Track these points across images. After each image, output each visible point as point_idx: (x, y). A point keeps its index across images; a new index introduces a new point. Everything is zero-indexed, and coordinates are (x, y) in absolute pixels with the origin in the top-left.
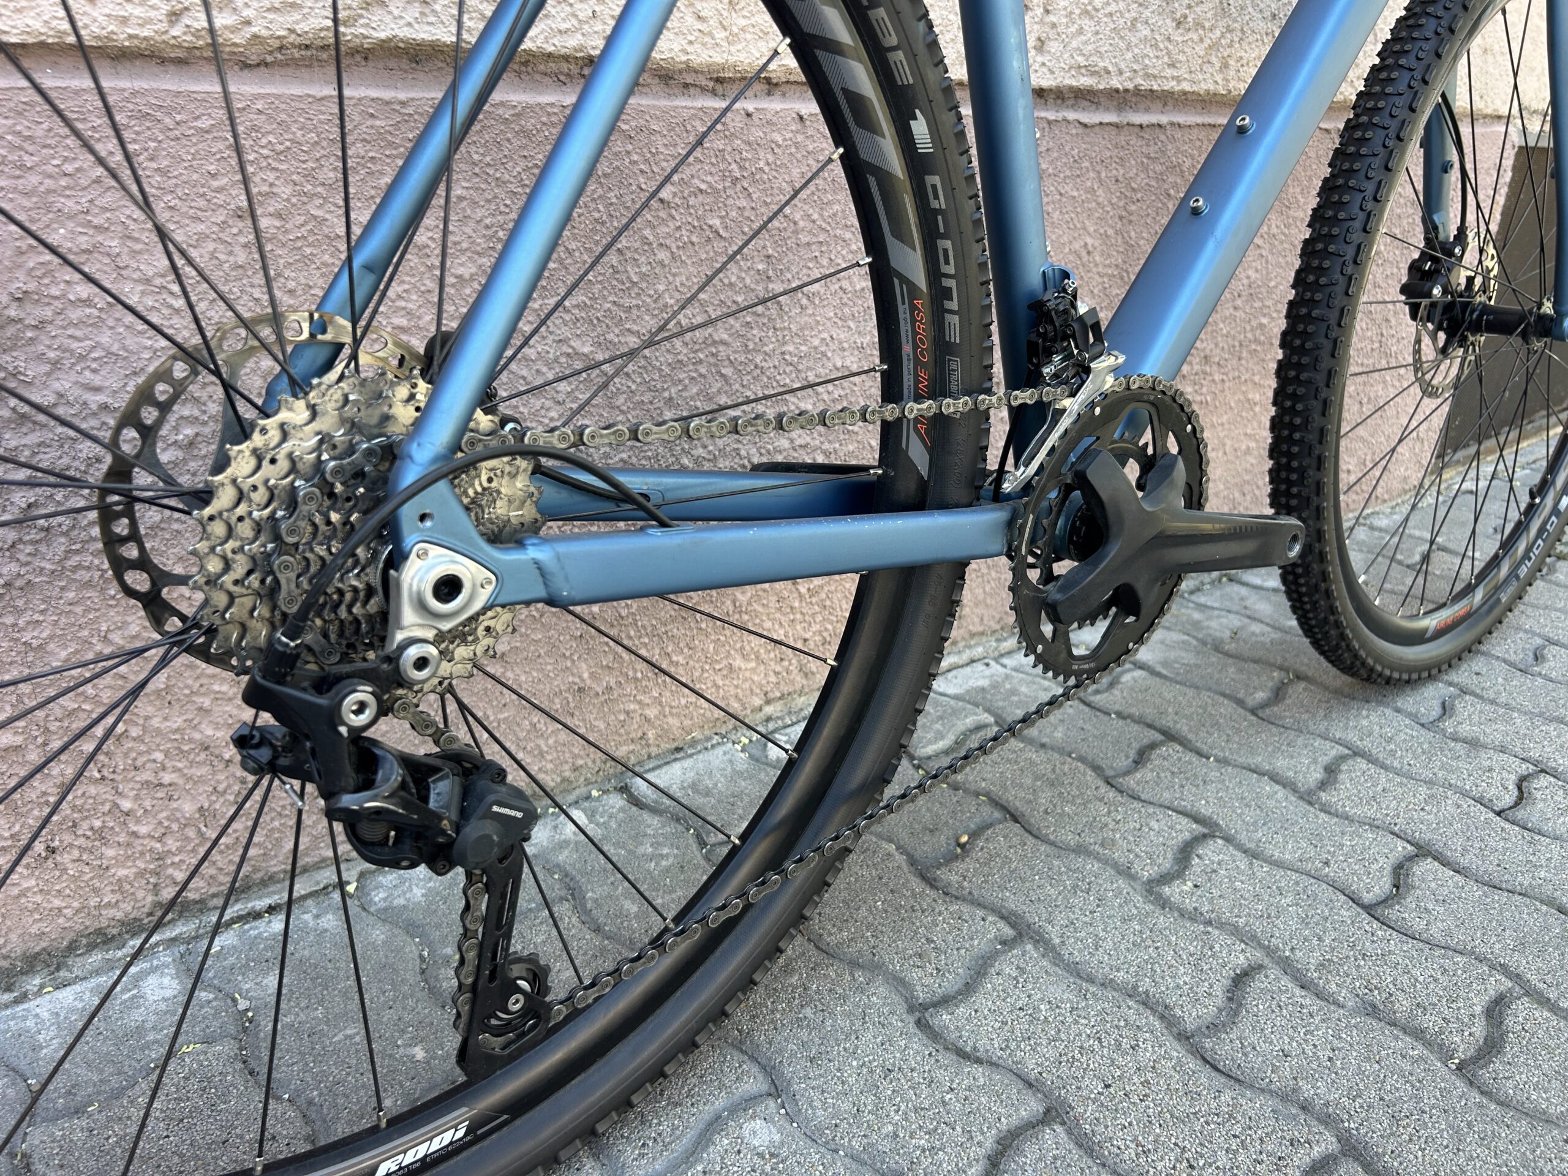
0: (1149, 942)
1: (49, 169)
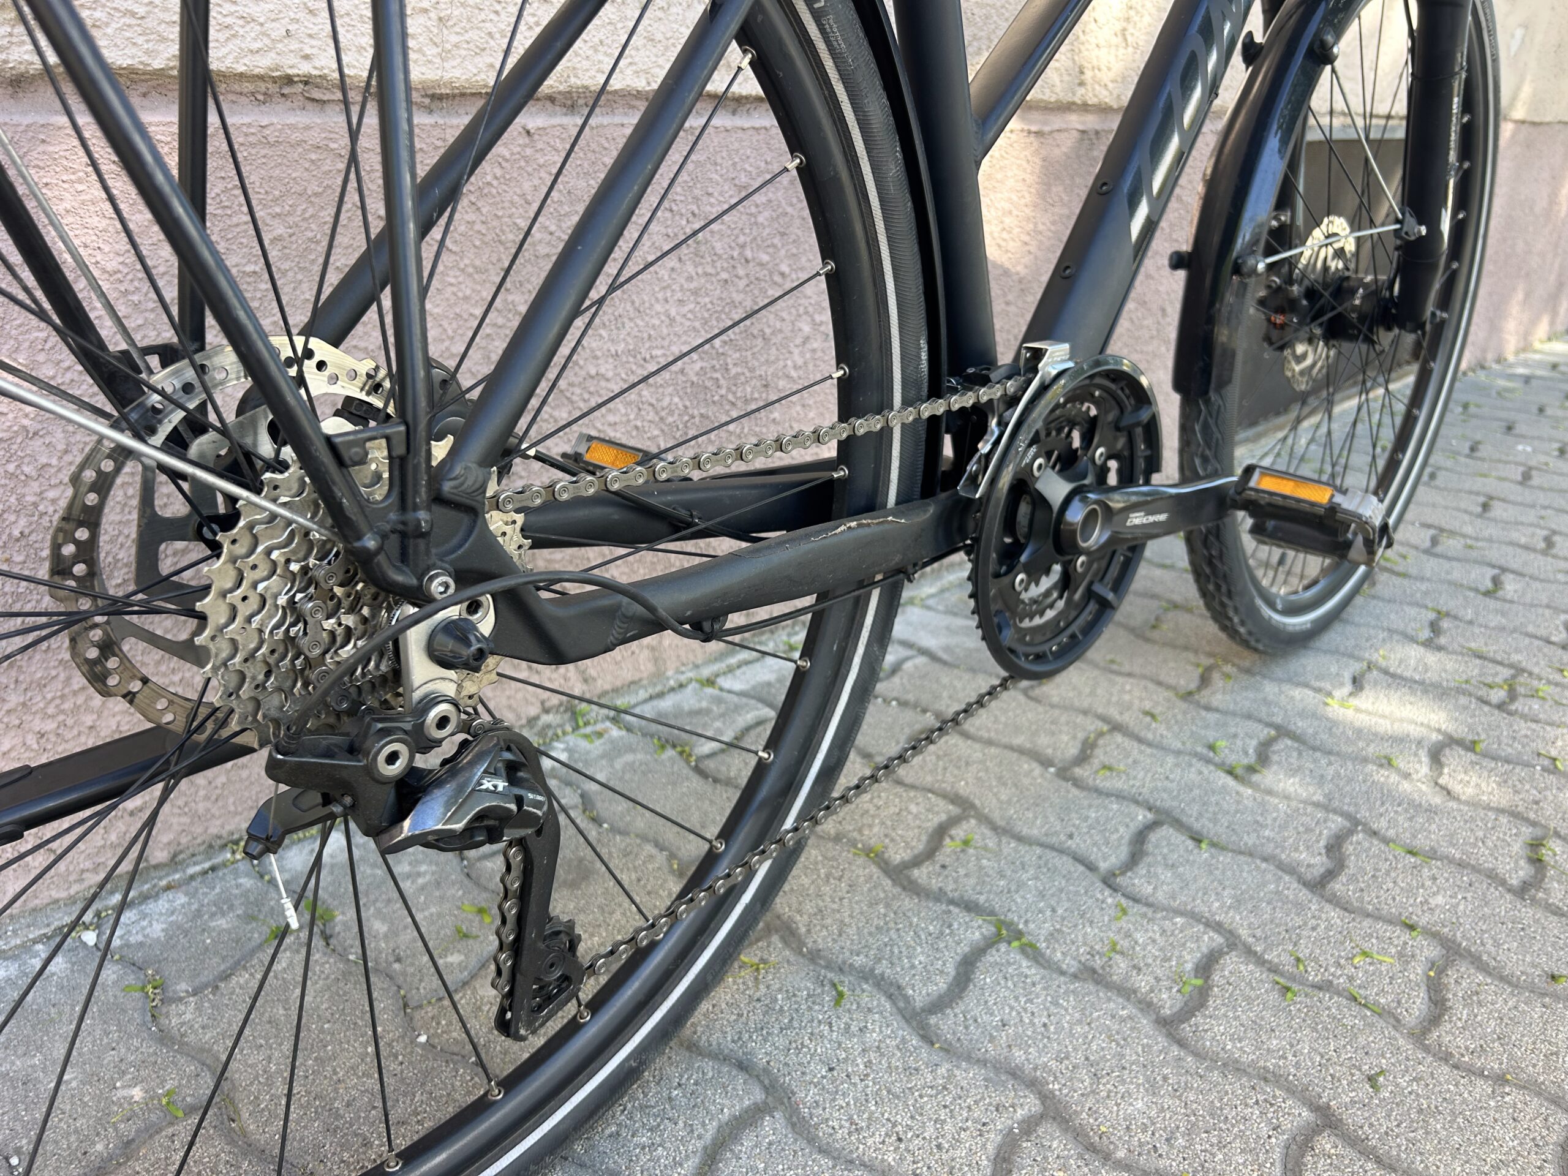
0: (892, 925)
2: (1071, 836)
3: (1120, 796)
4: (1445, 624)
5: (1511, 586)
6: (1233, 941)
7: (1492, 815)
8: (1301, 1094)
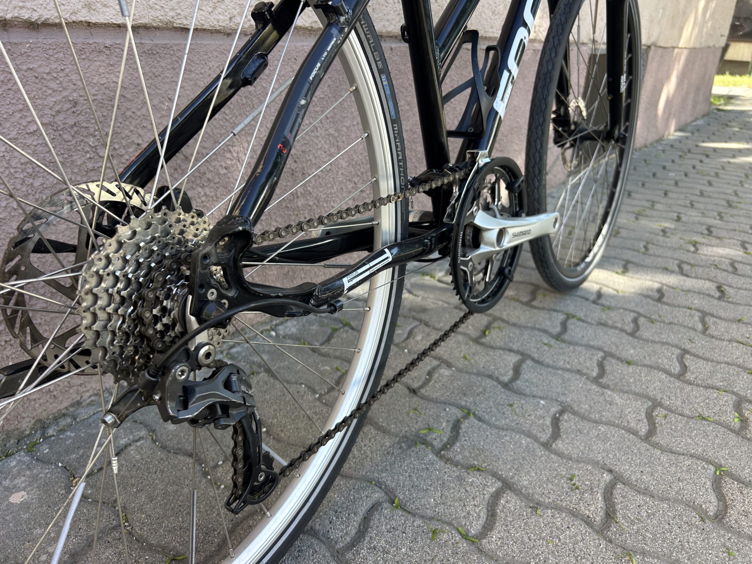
0: (534, 316)
1: (197, 71)
4: (666, 230)
5: (684, 218)
6: (640, 314)
7: (703, 281)
8: (676, 346)
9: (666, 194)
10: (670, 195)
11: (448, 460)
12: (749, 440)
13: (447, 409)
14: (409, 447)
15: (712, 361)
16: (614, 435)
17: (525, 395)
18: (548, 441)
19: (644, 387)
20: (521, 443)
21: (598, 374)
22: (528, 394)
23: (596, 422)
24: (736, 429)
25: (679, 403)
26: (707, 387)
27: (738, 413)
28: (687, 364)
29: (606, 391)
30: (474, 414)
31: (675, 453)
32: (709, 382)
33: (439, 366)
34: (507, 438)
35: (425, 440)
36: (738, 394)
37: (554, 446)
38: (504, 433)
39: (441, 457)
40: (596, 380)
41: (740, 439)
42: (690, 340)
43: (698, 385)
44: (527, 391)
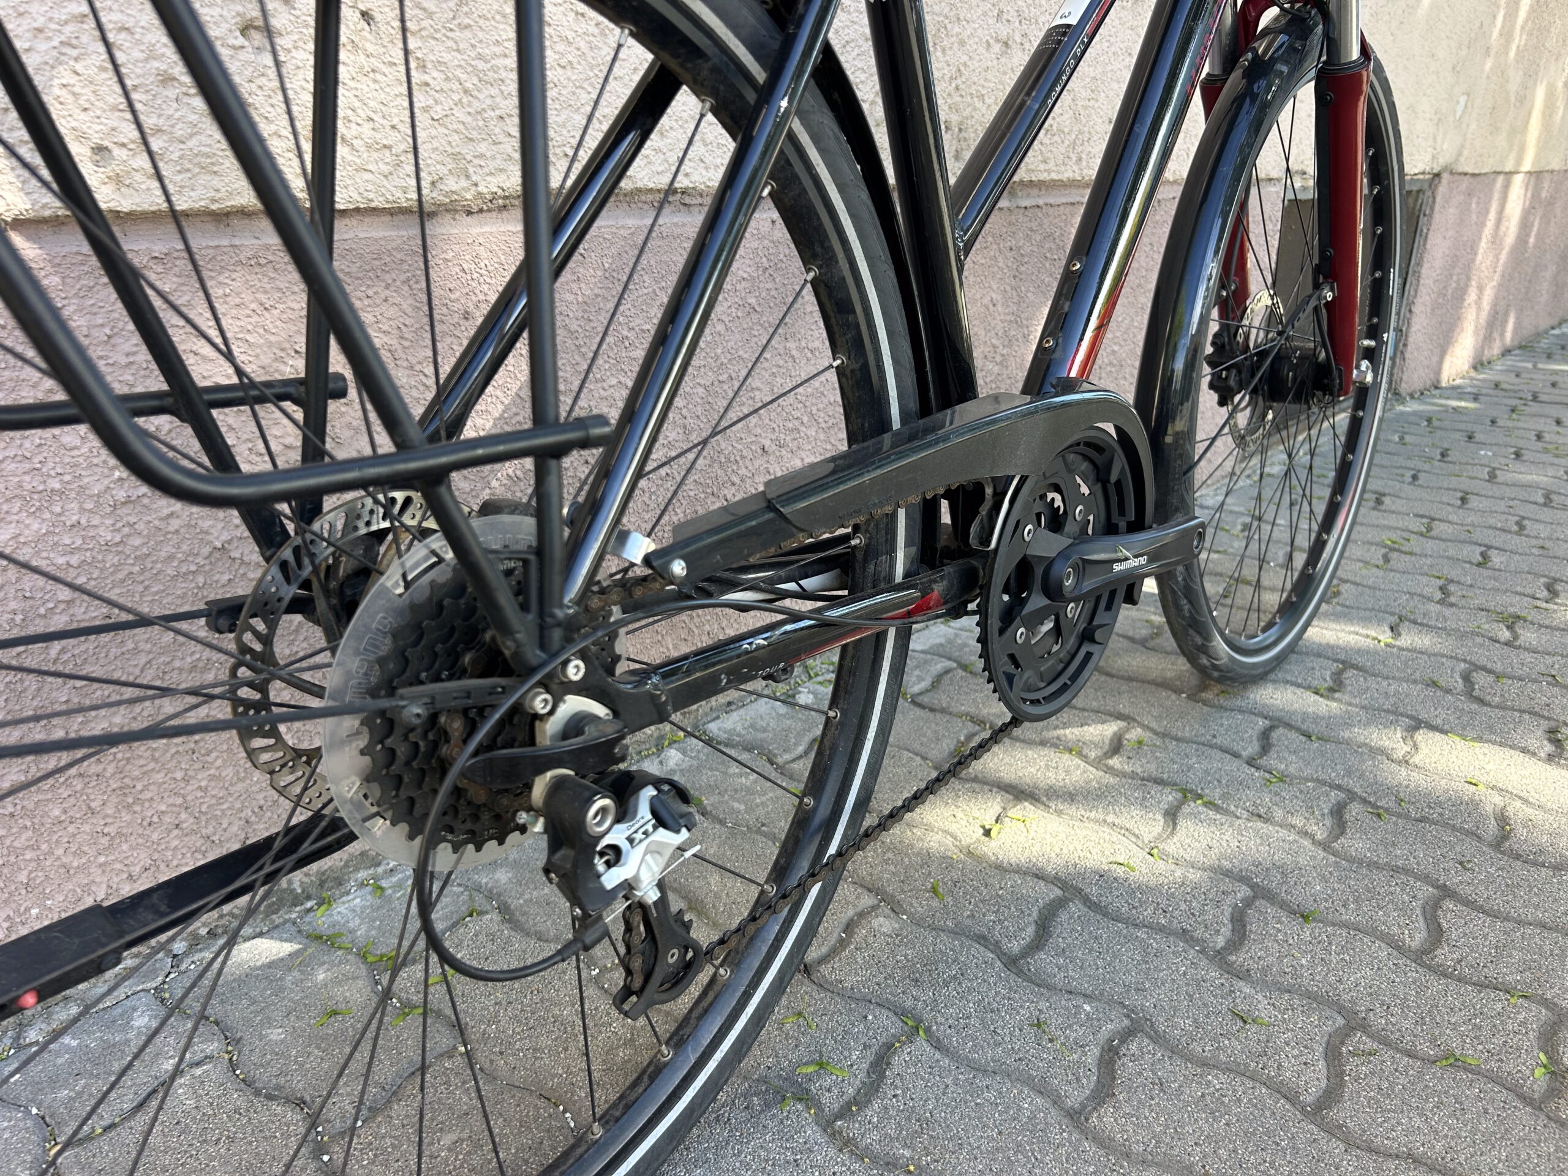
2: (1214, 736)
3: (1241, 711)
4: (1452, 588)
5: (1496, 559)
6: (1352, 796)
7: (1517, 714)
8: (1426, 879)
9: (1463, 500)
10: (1474, 502)
11: (846, 1144)
12: (1562, 1124)
13: (870, 1017)
14: (767, 1106)
15: (1506, 919)
16: (1239, 1100)
17: (1051, 988)
18: (1083, 1106)
19: (1332, 979)
20: (1020, 1109)
21: (1228, 942)
22: (1060, 985)
23: (1204, 1064)
24: (1536, 1096)
25: (1407, 1024)
26: (1481, 986)
27: (1546, 1053)
28: (1445, 925)
29: (1241, 984)
30: (928, 1030)
31: (1378, 1153)
32: (1491, 971)
33: (874, 908)
34: (990, 1095)
35: (808, 1091)
36: (1555, 1005)
37: (1094, 1119)
38: (988, 1082)
39: (835, 1136)
40: (1220, 958)
41: (1542, 1120)
42: (1461, 863)
43: (1460, 980)
44: (1059, 979)
